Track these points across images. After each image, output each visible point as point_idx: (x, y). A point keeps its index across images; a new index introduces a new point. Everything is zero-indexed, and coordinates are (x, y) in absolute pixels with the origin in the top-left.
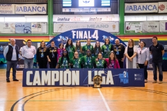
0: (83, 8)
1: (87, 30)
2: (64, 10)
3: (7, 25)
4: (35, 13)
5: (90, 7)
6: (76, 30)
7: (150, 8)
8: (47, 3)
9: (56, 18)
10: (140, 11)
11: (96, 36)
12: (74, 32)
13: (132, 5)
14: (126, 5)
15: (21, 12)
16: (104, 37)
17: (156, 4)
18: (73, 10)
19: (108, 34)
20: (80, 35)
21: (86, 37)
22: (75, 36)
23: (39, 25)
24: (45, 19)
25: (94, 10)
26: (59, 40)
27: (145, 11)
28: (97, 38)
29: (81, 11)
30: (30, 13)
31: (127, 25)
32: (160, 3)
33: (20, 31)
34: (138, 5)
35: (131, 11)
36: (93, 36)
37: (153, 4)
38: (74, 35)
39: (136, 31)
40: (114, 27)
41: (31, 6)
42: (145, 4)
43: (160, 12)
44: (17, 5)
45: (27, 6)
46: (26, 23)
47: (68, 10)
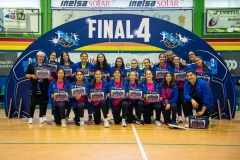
16: (164, 35)
21: (120, 34)
22: (95, 33)
23: (21, 15)
26: (55, 41)
31: (210, 15)
38: (91, 29)
39: (230, 30)
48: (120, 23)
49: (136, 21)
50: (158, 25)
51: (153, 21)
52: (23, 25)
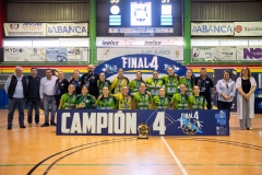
0: (136, 27)
1: (143, 56)
2: (111, 31)
3: (35, 50)
4: (72, 34)
5: (146, 27)
6: (128, 56)
7: (224, 29)
8: (88, 22)
9: (100, 41)
10: (211, 33)
11: (154, 64)
12: (124, 59)
13: (201, 25)
14: (193, 24)
15: (54, 34)
16: (166, 66)
17: (232, 25)
18: (122, 31)
19: (171, 63)
20: (134, 63)
21: (141, 65)
22: (127, 65)
23: (77, 51)
24: (85, 43)
25: (151, 31)
26: (104, 70)
27: (217, 34)
28: (156, 67)
29: (134, 32)
30: (65, 34)
31: (195, 51)
32: (237, 24)
33: (52, 59)
34: (207, 25)
35: (199, 33)
36: (151, 65)
37: (227, 24)
38: (125, 63)
39: (206, 60)
40: (177, 53)
41: (67, 25)
42: (217, 25)
43: (237, 34)
44: (49, 25)
45: (63, 25)
46: (61, 48)
47: (116, 31)
48: (141, 59)
49: (150, 58)
50: (162, 61)
52: (78, 57)
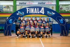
1: (37, 7)
6: (29, 7)
12: (27, 9)
16: (48, 12)
21: (36, 12)
22: (29, 12)
26: (18, 14)
28: (43, 13)
38: (28, 11)
48: (36, 9)
50: (46, 10)
51: (45, 8)
52: (8, 10)
